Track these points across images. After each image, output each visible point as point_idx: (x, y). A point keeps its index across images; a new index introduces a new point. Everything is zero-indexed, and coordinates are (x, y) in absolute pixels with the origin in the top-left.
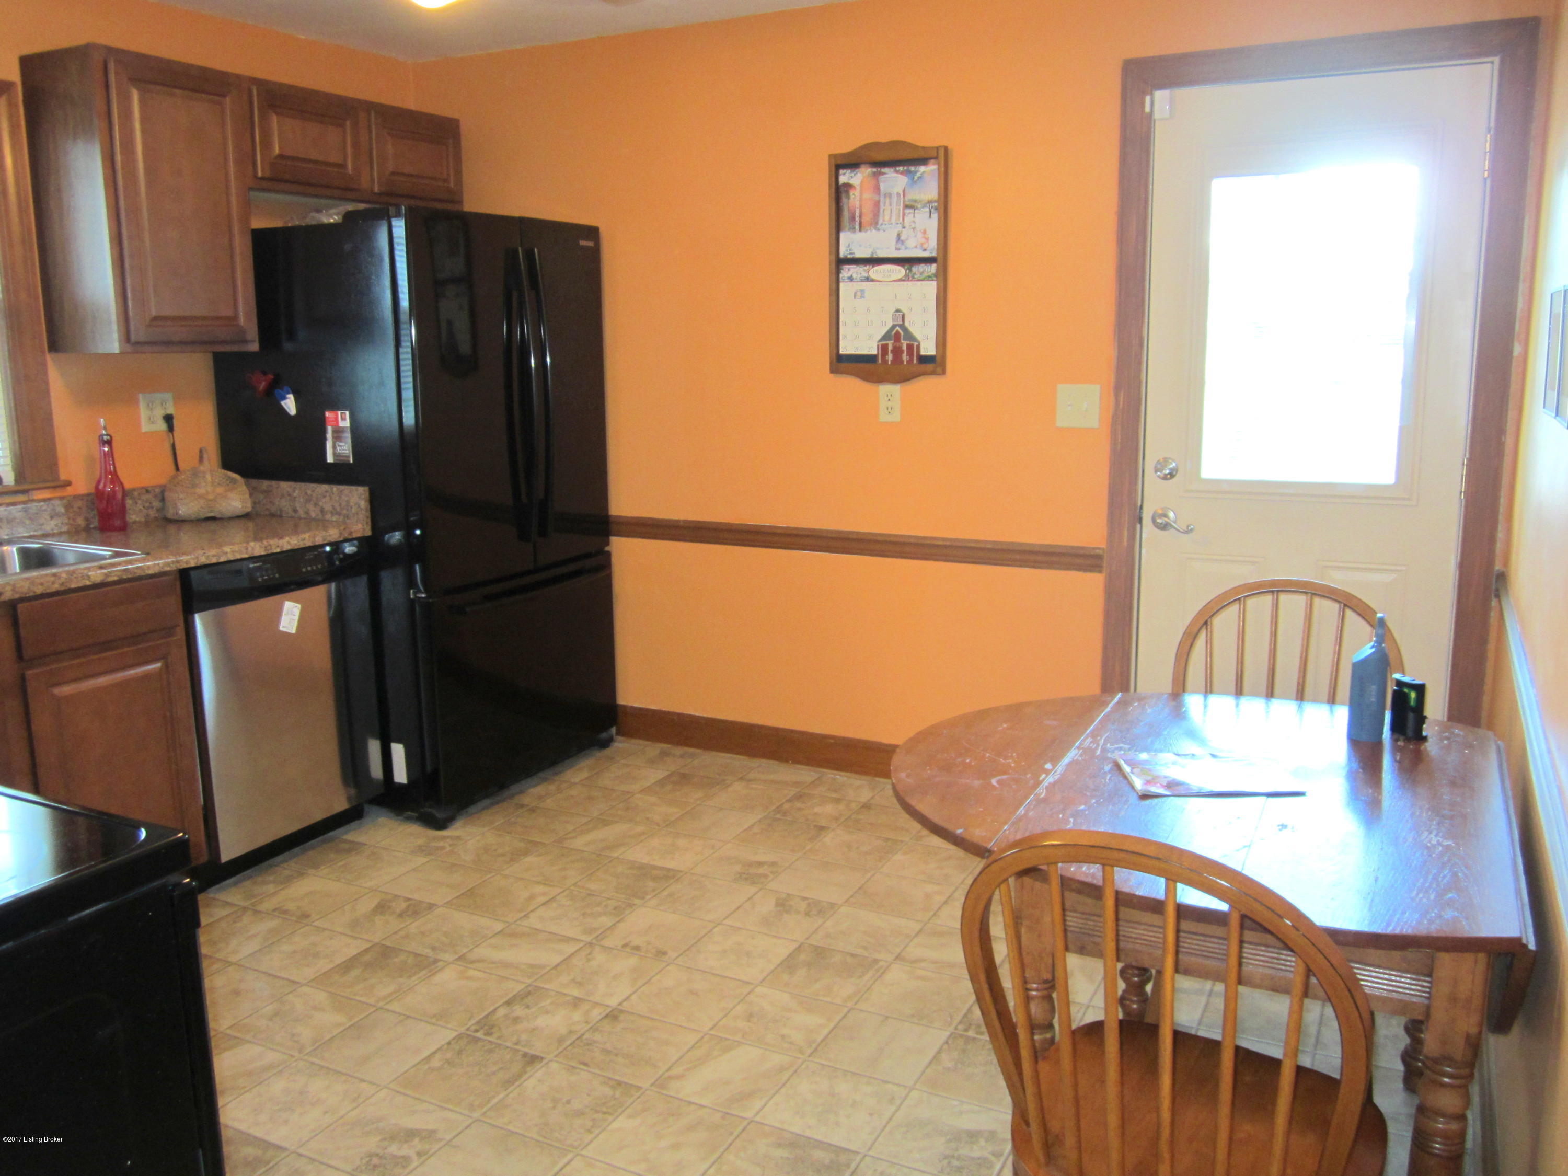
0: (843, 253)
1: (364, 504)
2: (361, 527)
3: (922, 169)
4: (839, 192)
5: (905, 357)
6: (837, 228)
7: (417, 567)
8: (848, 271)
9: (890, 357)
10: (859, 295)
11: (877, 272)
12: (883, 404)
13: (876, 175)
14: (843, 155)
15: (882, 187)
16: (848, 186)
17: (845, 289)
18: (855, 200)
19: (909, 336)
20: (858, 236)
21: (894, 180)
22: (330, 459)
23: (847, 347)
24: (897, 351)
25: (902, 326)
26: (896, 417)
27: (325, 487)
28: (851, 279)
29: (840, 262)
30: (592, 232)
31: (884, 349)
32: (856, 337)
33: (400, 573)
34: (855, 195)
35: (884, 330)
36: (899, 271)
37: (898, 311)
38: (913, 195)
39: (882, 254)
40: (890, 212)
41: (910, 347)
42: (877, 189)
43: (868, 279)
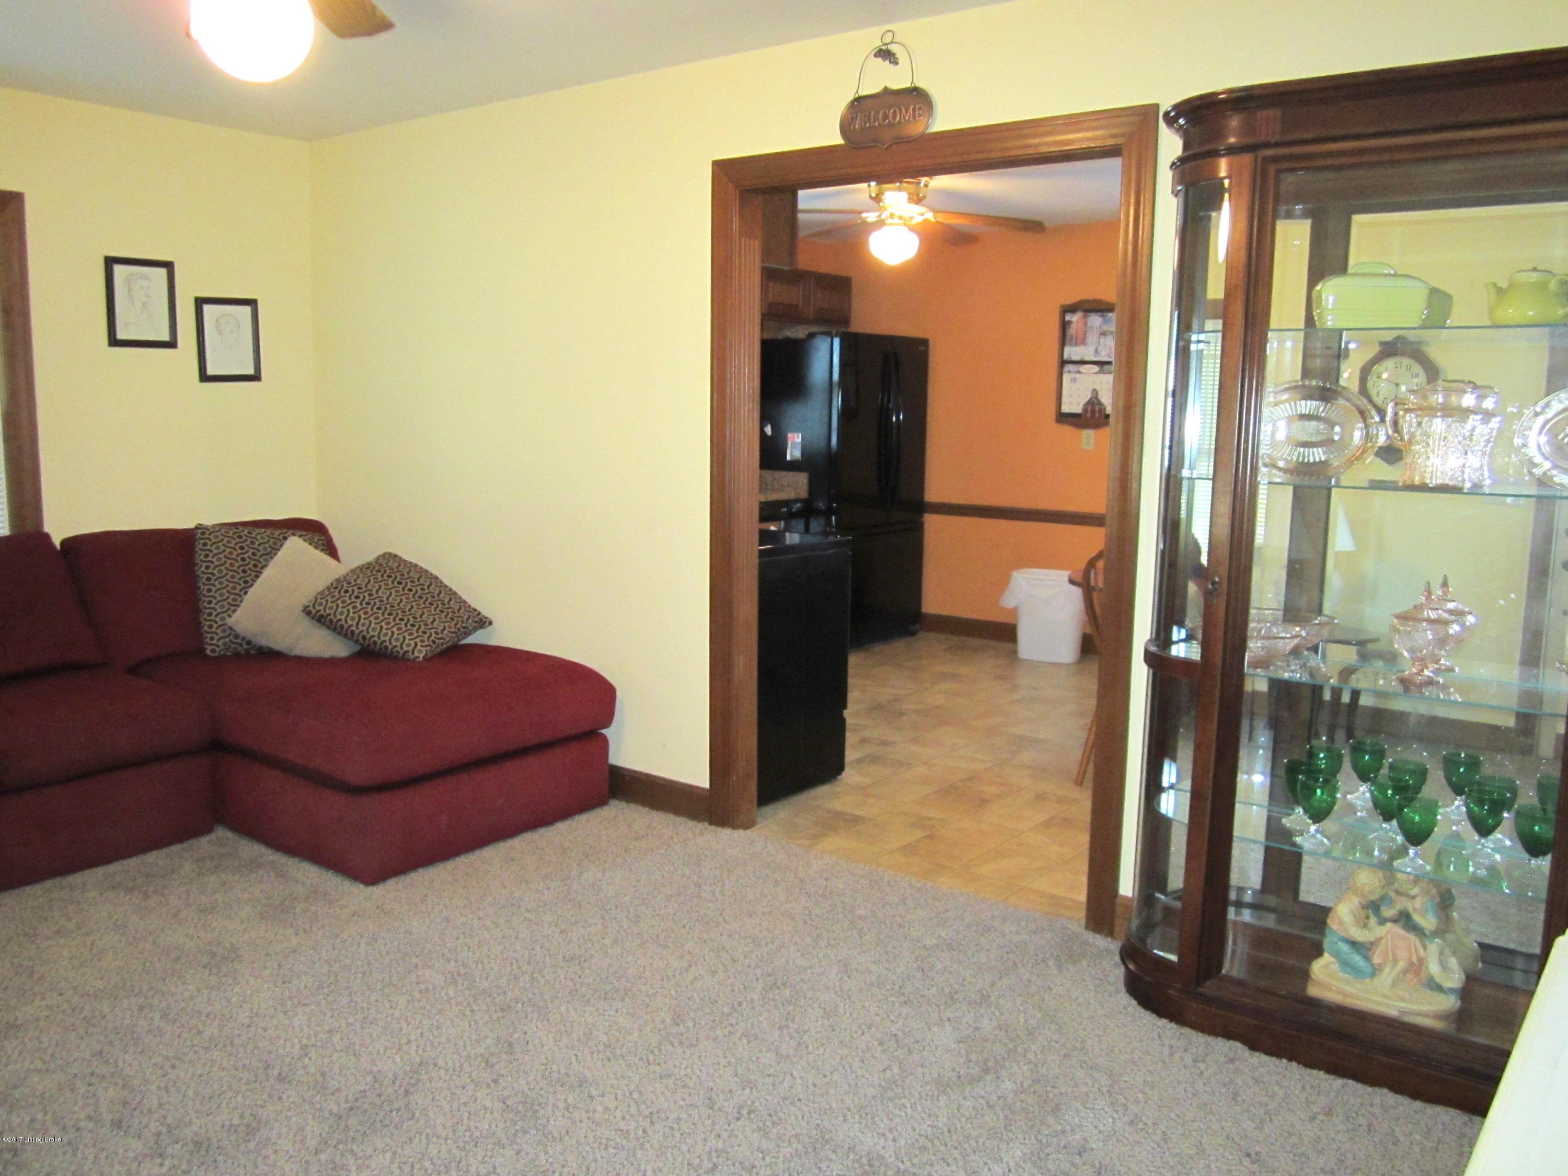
0: (1066, 356)
1: (806, 481)
2: (803, 493)
3: (1110, 314)
4: (1064, 326)
5: (1097, 415)
6: (1063, 344)
7: (833, 518)
8: (1068, 368)
9: (1089, 415)
10: (1074, 380)
11: (1084, 368)
12: (1084, 440)
13: (1085, 317)
14: (1067, 306)
15: (1089, 324)
16: (1070, 322)
17: (1066, 377)
18: (1072, 331)
19: (1100, 403)
20: (1075, 349)
21: (1095, 320)
22: (788, 458)
23: (1066, 409)
24: (1093, 412)
25: (1096, 398)
26: (1090, 447)
27: (785, 473)
28: (1069, 372)
29: (1063, 363)
30: (925, 342)
31: (1085, 410)
32: (1071, 403)
33: (822, 520)
34: (1074, 326)
35: (1086, 400)
36: (1096, 368)
37: (1094, 390)
38: (1105, 328)
39: (1087, 359)
40: (1092, 338)
41: (1100, 410)
42: (1086, 324)
43: (1079, 372)
